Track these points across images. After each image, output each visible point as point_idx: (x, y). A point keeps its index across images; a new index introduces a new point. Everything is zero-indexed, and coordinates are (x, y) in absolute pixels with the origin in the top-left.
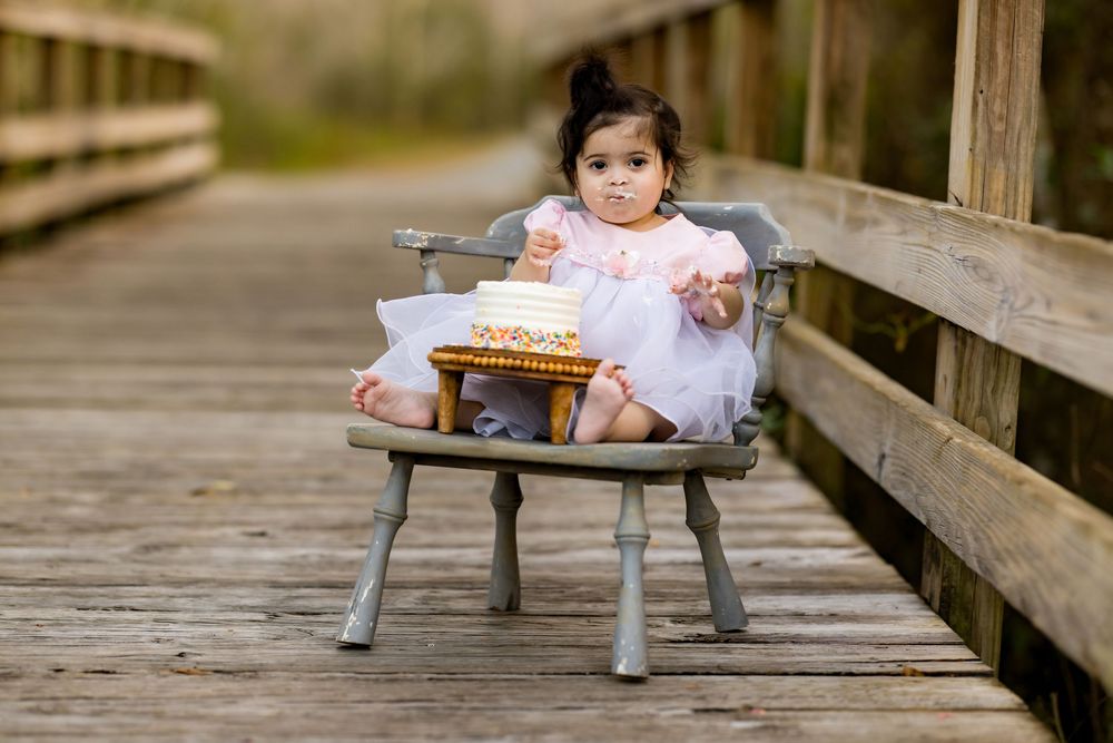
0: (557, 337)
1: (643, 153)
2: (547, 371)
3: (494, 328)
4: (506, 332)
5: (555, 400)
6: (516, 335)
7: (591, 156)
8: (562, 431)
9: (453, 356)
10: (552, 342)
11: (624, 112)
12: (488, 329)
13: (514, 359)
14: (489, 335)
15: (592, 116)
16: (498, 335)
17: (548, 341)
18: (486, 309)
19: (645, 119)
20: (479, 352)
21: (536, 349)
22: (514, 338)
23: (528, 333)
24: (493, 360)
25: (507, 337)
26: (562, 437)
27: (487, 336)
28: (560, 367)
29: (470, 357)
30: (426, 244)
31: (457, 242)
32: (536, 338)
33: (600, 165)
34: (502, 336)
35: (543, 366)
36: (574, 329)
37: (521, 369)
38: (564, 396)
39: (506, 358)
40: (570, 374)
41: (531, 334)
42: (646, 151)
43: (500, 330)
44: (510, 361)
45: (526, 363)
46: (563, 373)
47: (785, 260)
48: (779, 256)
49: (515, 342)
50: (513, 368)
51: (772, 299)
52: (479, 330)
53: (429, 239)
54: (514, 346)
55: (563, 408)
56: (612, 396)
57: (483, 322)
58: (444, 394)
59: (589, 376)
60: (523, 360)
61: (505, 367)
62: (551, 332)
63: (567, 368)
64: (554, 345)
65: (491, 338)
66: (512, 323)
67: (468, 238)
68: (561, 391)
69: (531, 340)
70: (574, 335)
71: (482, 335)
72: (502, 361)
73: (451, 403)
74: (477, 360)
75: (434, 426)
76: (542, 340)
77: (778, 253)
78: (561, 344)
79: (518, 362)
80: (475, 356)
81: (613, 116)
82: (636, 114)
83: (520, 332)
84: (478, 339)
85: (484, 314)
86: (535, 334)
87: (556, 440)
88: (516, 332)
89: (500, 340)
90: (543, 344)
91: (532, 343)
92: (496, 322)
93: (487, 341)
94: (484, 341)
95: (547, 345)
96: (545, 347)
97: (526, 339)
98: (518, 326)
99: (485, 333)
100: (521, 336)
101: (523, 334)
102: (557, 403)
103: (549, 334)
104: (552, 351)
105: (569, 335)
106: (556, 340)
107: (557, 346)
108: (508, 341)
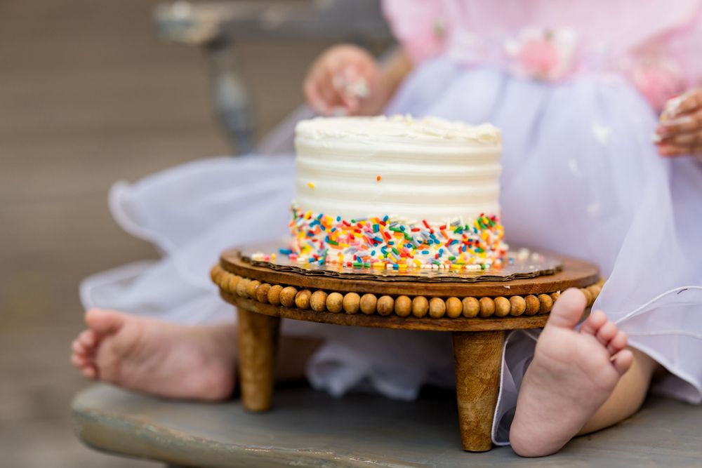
0: (459, 230)
2: (446, 316)
3: (334, 222)
4: (358, 229)
5: (464, 366)
6: (379, 235)
8: (483, 426)
9: (256, 285)
10: (451, 242)
12: (320, 223)
13: (378, 296)
14: (321, 236)
16: (342, 234)
17: (444, 241)
18: (314, 183)
20: (306, 280)
21: (420, 264)
22: (375, 242)
23: (402, 229)
24: (335, 298)
25: (359, 238)
26: (484, 436)
28: (472, 305)
29: (290, 290)
32: (418, 237)
34: (352, 238)
35: (437, 306)
36: (492, 209)
37: (393, 314)
38: (482, 357)
39: (362, 293)
40: (496, 316)
41: (408, 231)
43: (346, 225)
44: (369, 299)
45: (404, 304)
46: (480, 315)
49: (378, 249)
50: (376, 312)
52: (306, 224)
54: (378, 261)
55: (483, 381)
57: (314, 207)
58: (248, 340)
60: (395, 297)
61: (358, 313)
62: (448, 222)
63: (488, 304)
64: (455, 247)
65: (329, 240)
66: (371, 212)
68: (476, 348)
69: (409, 242)
70: (493, 219)
71: (311, 234)
72: (352, 299)
73: (263, 355)
74: (303, 297)
75: (235, 394)
76: (430, 240)
78: (469, 243)
79: (386, 301)
80: (299, 289)
83: (386, 229)
84: (304, 241)
85: (310, 191)
86: (415, 230)
87: (471, 443)
88: (376, 229)
89: (346, 247)
90: (433, 250)
91: (410, 250)
92: (336, 209)
93: (322, 246)
94: (317, 245)
95: (441, 251)
96: (437, 256)
97: (398, 242)
98: (382, 219)
99: (314, 229)
100: (387, 236)
101: (391, 233)
102: (470, 371)
103: (443, 228)
104: (452, 259)
105: (480, 222)
106: (458, 237)
107: (461, 250)
108: (364, 247)
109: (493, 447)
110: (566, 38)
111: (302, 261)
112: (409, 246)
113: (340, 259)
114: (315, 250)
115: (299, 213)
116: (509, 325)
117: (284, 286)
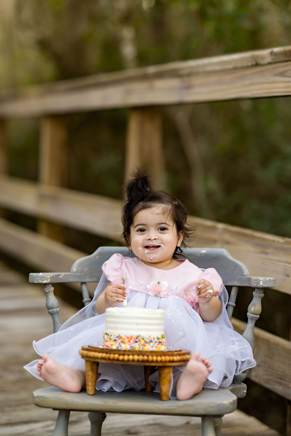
0: (158, 339)
1: (166, 224)
2: (161, 361)
3: (124, 337)
4: (131, 338)
5: (163, 376)
6: (137, 340)
7: (138, 225)
8: (168, 393)
9: (104, 355)
11: (157, 202)
12: (120, 337)
13: (143, 356)
14: (120, 340)
15: (137, 204)
16: (126, 340)
17: (154, 342)
18: (117, 326)
19: (167, 206)
20: (121, 353)
21: (148, 348)
22: (136, 342)
23: (143, 338)
24: (131, 357)
25: (132, 341)
26: (168, 396)
27: (119, 341)
28: (168, 358)
29: (116, 356)
30: (49, 280)
31: (61, 277)
32: (148, 341)
33: (142, 230)
34: (129, 341)
37: (147, 361)
38: (169, 373)
39: (138, 355)
40: (173, 361)
41: (145, 339)
42: (168, 223)
43: (128, 338)
44: (141, 358)
45: (150, 358)
46: (170, 361)
47: (265, 286)
48: (261, 284)
49: (137, 344)
50: (143, 361)
51: (254, 305)
52: (113, 338)
53: (52, 278)
54: (137, 347)
55: (168, 380)
56: (201, 372)
57: (115, 333)
59: (186, 361)
60: (148, 356)
61: (138, 361)
62: (155, 336)
63: (171, 358)
64: (157, 343)
65: (122, 342)
66: (135, 334)
67: (65, 273)
68: (166, 371)
69: (146, 342)
71: (115, 340)
72: (136, 357)
73: (94, 377)
74: (121, 357)
76: (151, 341)
77: (261, 282)
78: (160, 342)
80: (120, 355)
81: (149, 204)
82: (163, 203)
83: (140, 338)
84: (112, 343)
85: (115, 328)
86: (147, 338)
87: (164, 398)
88: (137, 338)
89: (128, 344)
90: (152, 344)
91: (146, 344)
92: (124, 333)
93: (119, 344)
94: (118, 344)
95: (154, 345)
96: (153, 346)
97: (143, 342)
98: (138, 335)
99: (117, 339)
100: (140, 340)
101: (141, 339)
102: (165, 377)
103: (154, 338)
104: (156, 347)
105: (162, 336)
106: (157, 341)
107: (158, 344)
108: (133, 344)
109: (170, 399)
110: (165, 284)
111: (114, 347)
112: (145, 343)
113: (125, 347)
114: (117, 345)
115: (110, 335)
116: (176, 364)
117: (114, 354)
